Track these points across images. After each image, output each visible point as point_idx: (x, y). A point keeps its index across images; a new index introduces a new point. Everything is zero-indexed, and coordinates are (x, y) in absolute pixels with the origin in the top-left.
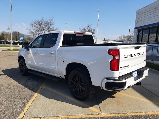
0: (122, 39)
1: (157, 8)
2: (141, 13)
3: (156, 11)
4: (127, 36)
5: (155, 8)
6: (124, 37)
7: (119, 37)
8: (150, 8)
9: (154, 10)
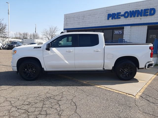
0: (18, 36)
1: (85, 16)
2: (70, 17)
3: (84, 19)
4: (23, 34)
5: (83, 16)
6: (20, 34)
7: (15, 34)
8: (78, 15)
9: (83, 17)
